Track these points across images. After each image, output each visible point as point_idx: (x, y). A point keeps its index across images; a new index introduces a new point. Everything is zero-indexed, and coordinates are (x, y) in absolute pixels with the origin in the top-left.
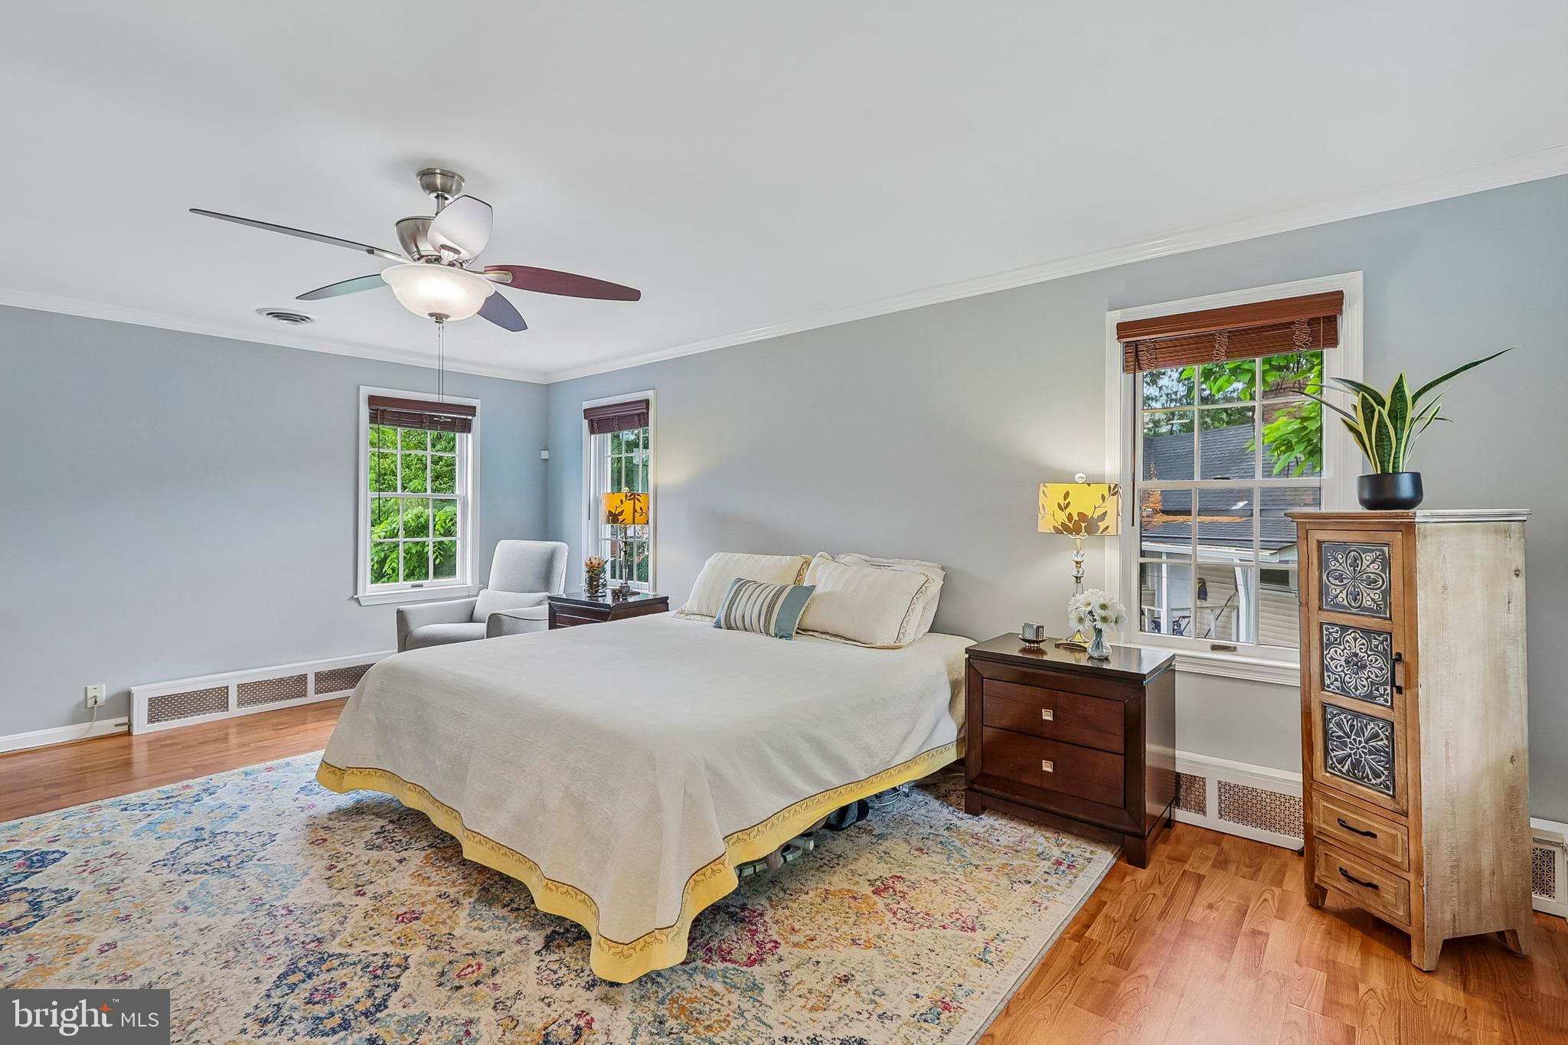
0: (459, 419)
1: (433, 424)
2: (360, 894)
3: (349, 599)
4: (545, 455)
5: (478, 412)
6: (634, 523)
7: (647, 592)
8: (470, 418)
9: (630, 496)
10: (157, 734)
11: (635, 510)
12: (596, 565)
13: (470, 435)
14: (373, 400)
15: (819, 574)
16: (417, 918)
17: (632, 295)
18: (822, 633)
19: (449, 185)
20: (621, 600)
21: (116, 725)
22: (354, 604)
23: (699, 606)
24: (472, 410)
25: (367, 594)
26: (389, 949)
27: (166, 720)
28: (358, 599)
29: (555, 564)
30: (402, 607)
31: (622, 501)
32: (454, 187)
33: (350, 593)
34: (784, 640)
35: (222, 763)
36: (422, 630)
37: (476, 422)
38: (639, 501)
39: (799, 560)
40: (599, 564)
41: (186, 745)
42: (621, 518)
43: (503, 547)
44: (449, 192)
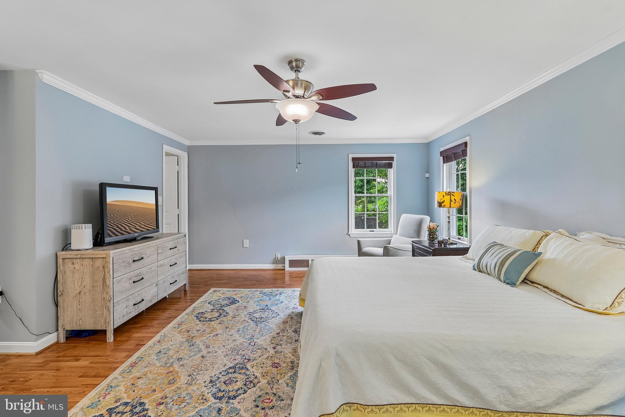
0: (388, 163)
1: (377, 166)
2: (274, 348)
3: (346, 234)
4: (427, 175)
5: (395, 159)
6: (450, 207)
7: (466, 243)
8: (392, 162)
9: (448, 193)
10: (291, 272)
11: (451, 201)
12: (432, 228)
13: (392, 169)
14: (354, 159)
15: (550, 244)
16: (277, 367)
17: (371, 87)
18: (545, 287)
19: (298, 64)
20: (443, 246)
21: (282, 267)
22: (348, 236)
23: (472, 255)
24: (392, 159)
25: (352, 233)
26: (259, 375)
27: (293, 268)
28: (349, 234)
29: (422, 226)
30: (359, 239)
31: (443, 196)
32: (300, 65)
33: (347, 232)
34: (508, 286)
35: (293, 285)
36: (365, 249)
37: (394, 163)
38: (454, 196)
39: (540, 234)
40: (433, 227)
41: (292, 277)
42: (443, 205)
43: (404, 217)
44: (299, 68)
